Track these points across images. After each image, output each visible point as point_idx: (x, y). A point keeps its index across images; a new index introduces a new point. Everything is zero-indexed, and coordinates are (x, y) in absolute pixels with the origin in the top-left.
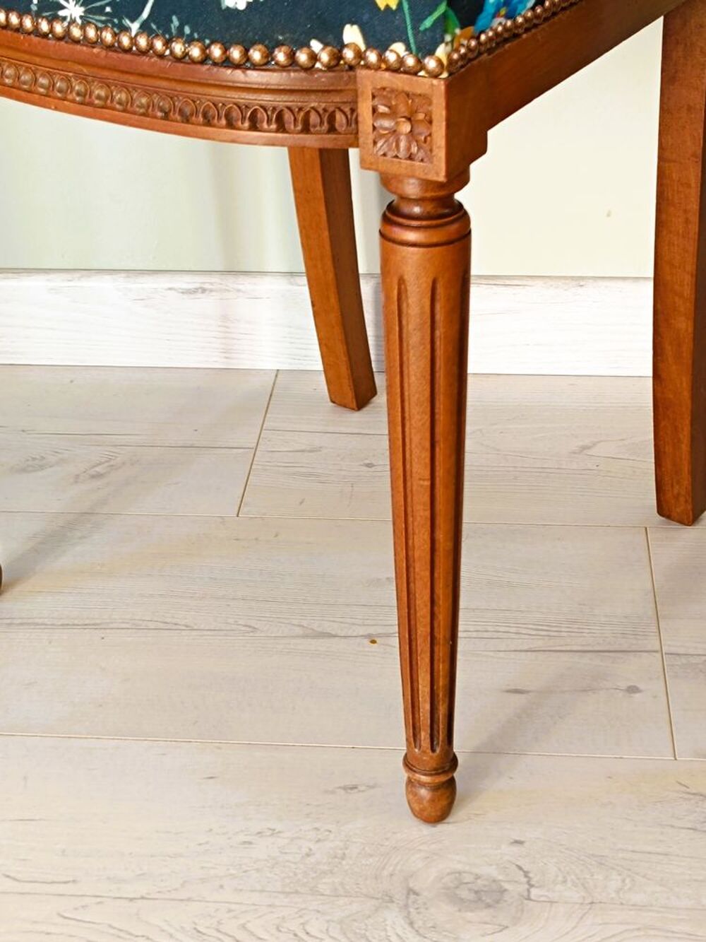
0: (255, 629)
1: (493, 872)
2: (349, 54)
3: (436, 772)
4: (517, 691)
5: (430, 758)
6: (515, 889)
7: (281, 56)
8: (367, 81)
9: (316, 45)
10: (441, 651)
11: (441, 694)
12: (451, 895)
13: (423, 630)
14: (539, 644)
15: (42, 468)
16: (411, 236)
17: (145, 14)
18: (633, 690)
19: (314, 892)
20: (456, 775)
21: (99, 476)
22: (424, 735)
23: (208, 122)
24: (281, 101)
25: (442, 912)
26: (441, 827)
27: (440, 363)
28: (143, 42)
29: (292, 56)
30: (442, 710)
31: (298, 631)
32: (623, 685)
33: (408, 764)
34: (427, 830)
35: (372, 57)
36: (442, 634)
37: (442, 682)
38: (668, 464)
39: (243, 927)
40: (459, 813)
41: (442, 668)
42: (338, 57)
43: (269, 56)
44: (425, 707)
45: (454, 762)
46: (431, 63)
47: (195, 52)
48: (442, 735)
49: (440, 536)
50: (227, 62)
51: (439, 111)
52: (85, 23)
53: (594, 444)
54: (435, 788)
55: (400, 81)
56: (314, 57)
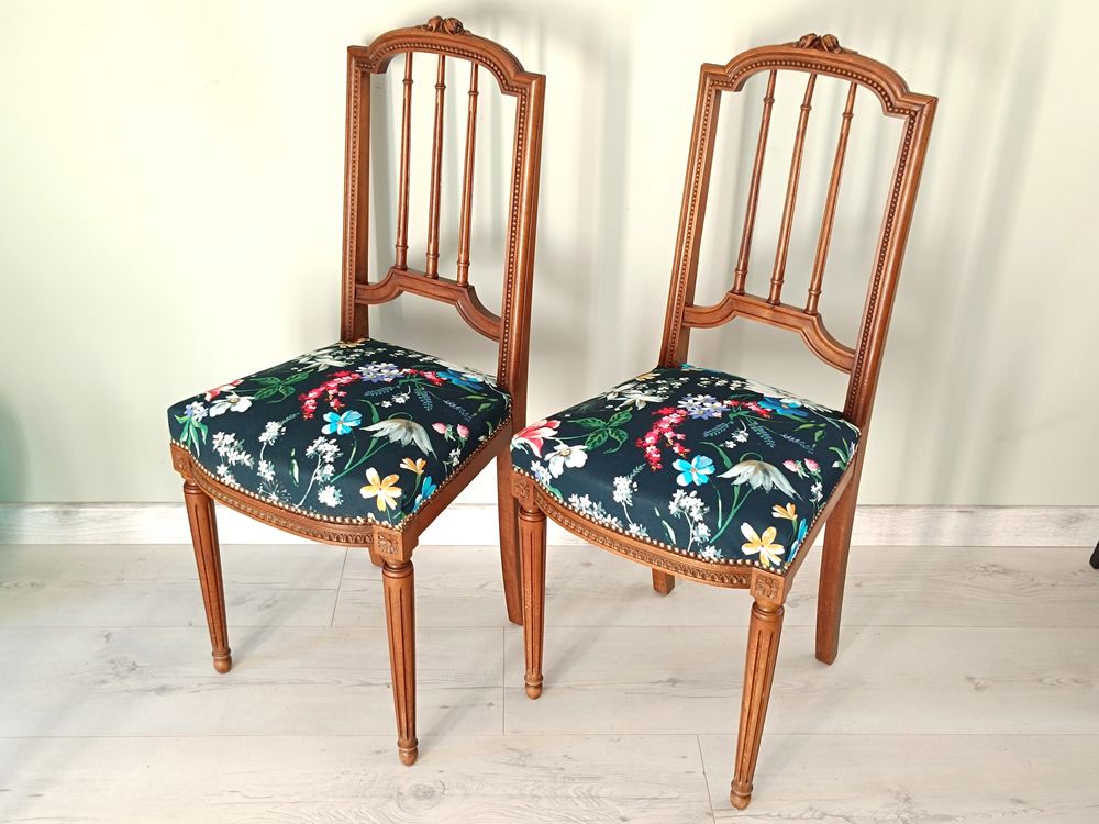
0: (339, 683)
1: (431, 785)
2: (370, 521)
3: (409, 747)
4: (446, 707)
5: (407, 742)
6: (438, 791)
7: (347, 520)
8: (377, 529)
9: (359, 518)
10: (410, 705)
11: (410, 720)
12: (415, 795)
13: (402, 699)
14: (455, 685)
15: (243, 603)
16: (393, 575)
17: (301, 504)
18: (491, 705)
19: (364, 796)
20: (418, 746)
21: (268, 606)
22: (404, 735)
23: (322, 538)
24: (347, 533)
25: (411, 801)
26: (413, 767)
27: (404, 613)
28: (299, 511)
29: (351, 521)
30: (411, 725)
31: (357, 683)
32: (487, 702)
33: (399, 744)
34: (407, 768)
35: (378, 523)
36: (409, 699)
37: (410, 716)
38: (511, 603)
39: (337, 811)
40: (419, 761)
41: (410, 711)
42: (366, 521)
43: (343, 520)
44: (404, 725)
45: (416, 742)
46: (397, 527)
47: (318, 517)
48: (411, 733)
49: (407, 667)
50: (329, 522)
51: (400, 540)
52: (278, 502)
53: (487, 583)
54: (410, 753)
55: (387, 530)
56: (358, 521)
